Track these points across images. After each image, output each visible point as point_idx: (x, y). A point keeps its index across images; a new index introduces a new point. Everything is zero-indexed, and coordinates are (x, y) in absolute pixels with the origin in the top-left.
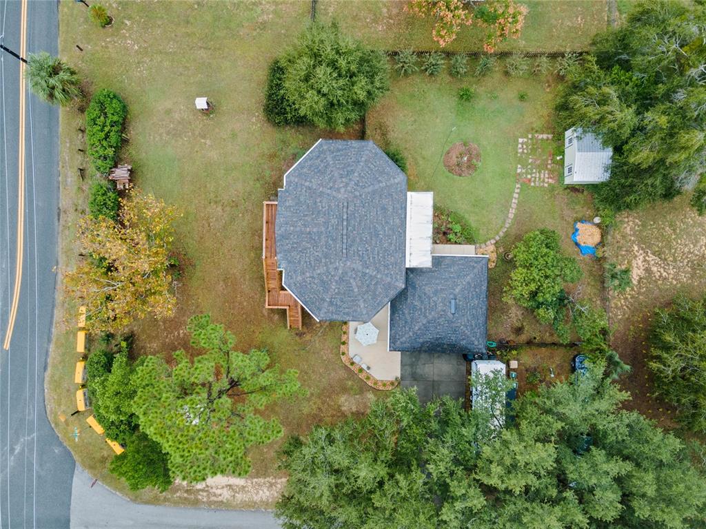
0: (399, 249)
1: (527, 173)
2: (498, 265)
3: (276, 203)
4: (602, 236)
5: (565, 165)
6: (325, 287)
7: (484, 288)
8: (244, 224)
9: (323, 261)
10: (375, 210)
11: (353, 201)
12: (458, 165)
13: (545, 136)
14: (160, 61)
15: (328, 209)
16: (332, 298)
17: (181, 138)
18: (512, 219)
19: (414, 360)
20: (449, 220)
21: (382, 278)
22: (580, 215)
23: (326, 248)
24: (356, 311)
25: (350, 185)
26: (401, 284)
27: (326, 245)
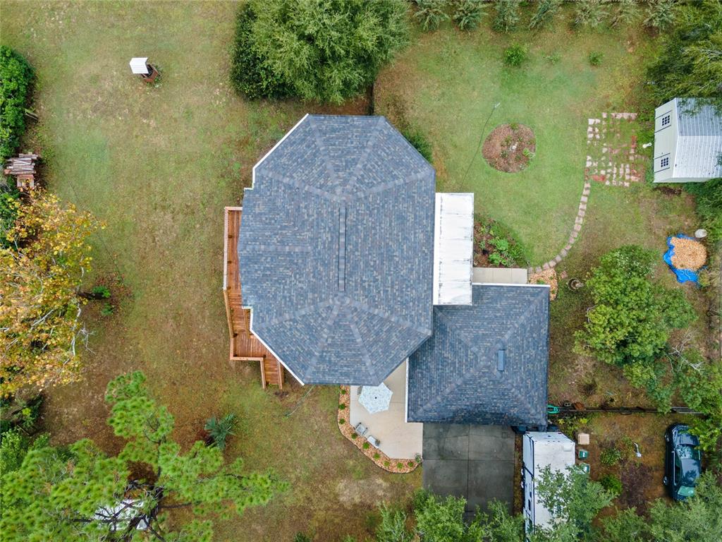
0: (424, 277)
1: (600, 168)
2: (559, 297)
3: (241, 209)
4: (708, 256)
5: (655, 156)
6: (313, 336)
7: (544, 332)
8: (203, 238)
9: (310, 295)
10: (388, 219)
11: (355, 207)
12: (503, 156)
13: (626, 115)
14: (83, 7)
15: (317, 219)
16: (323, 352)
17: (114, 117)
18: (579, 233)
19: (441, 430)
20: (492, 232)
21: (398, 321)
22: (675, 227)
23: (314, 277)
24: (360, 371)
25: (350, 182)
26: (426, 330)
27: (314, 272)
